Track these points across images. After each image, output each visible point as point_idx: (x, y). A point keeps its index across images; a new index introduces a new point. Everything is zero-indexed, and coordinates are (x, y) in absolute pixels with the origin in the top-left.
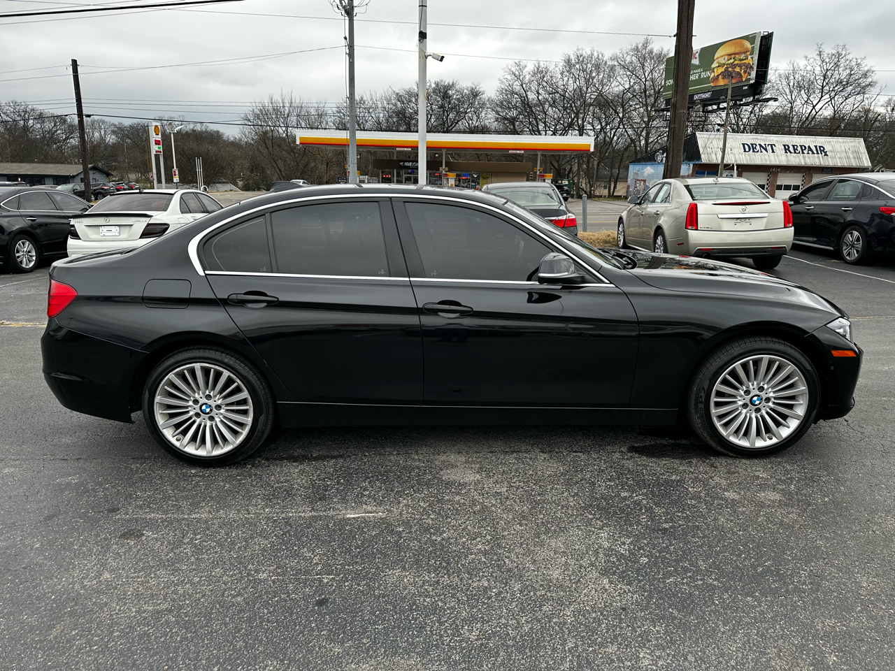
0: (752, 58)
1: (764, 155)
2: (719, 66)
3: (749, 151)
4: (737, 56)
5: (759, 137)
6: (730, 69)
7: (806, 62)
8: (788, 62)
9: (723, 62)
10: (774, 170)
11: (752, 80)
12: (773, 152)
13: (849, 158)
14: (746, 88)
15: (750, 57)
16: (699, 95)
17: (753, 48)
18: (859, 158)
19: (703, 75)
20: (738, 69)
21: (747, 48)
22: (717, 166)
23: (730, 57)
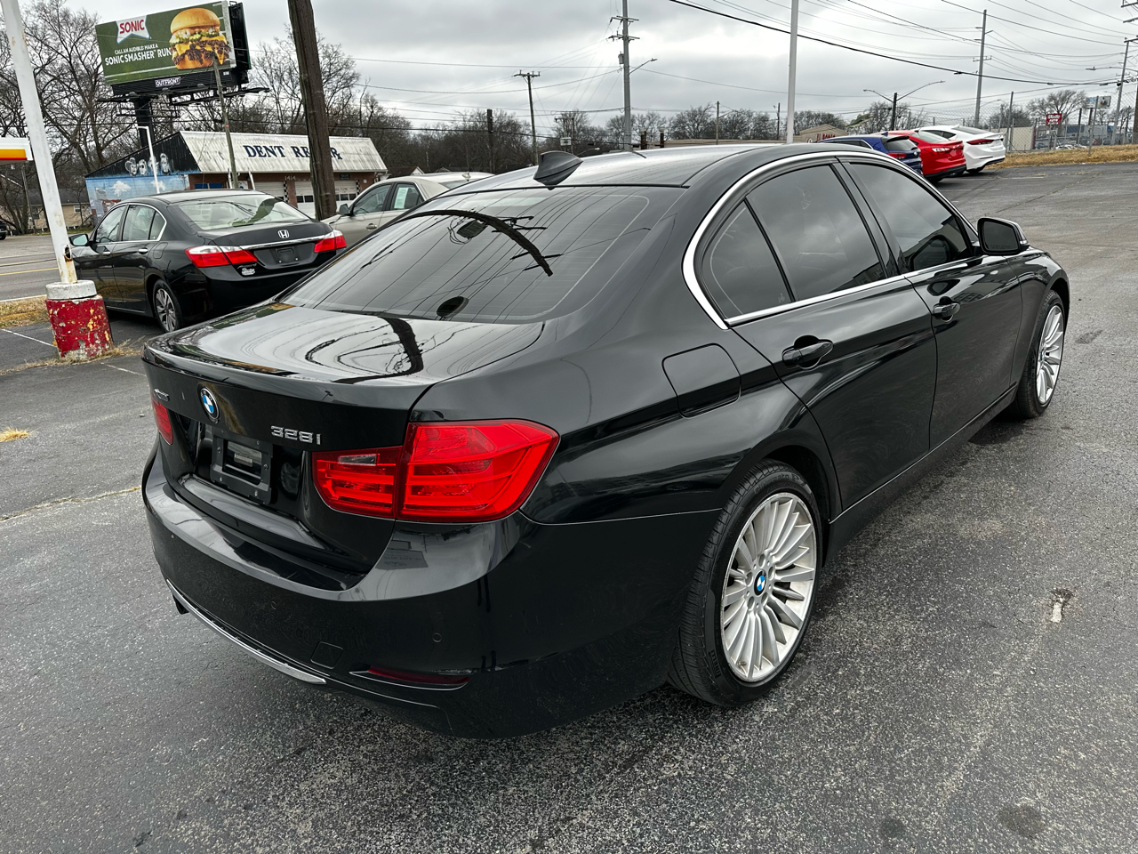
0: (225, 34)
1: (273, 160)
2: (180, 42)
3: (255, 155)
4: (203, 31)
5: (261, 138)
6: (198, 48)
7: (278, 46)
8: (258, 44)
9: (185, 37)
10: (289, 178)
11: (233, 63)
12: (283, 156)
13: (363, 161)
14: (228, 73)
15: (221, 33)
16: (163, 81)
17: (222, 21)
18: (374, 161)
19: (160, 53)
20: (209, 48)
21: (214, 21)
22: (225, 175)
23: (193, 31)
